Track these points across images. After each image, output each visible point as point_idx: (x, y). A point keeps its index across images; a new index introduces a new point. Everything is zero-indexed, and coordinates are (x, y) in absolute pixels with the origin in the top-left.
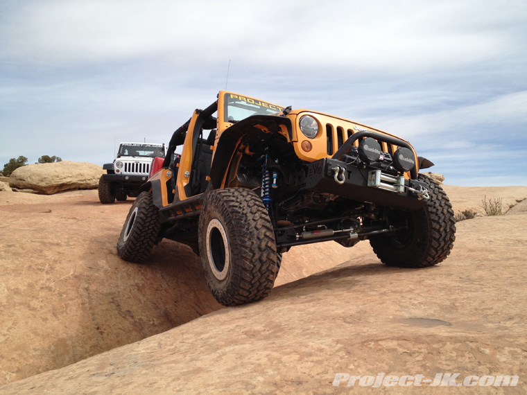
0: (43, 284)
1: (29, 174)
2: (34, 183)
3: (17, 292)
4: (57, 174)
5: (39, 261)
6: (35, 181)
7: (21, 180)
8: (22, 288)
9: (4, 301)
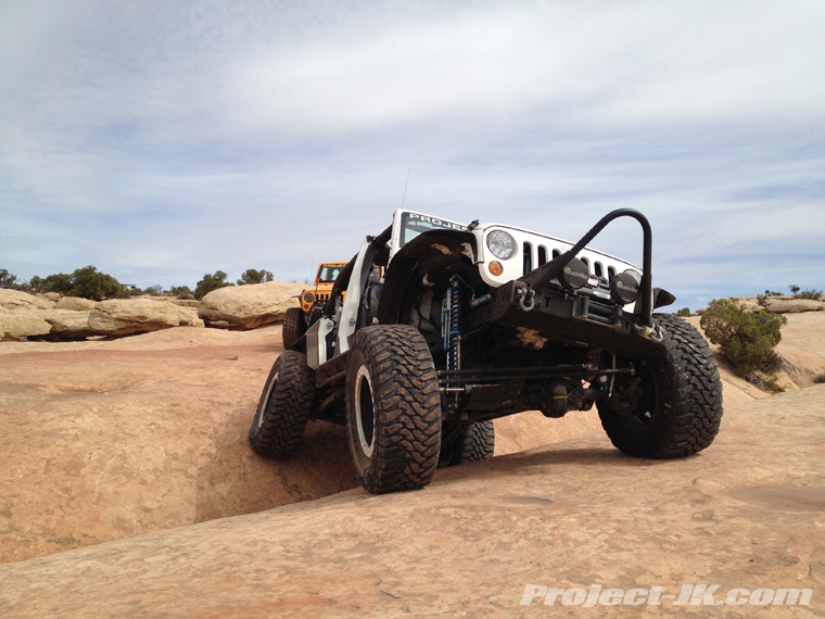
0: (204, 450)
1: (223, 301)
2: (230, 313)
3: (175, 457)
4: (259, 301)
6: (230, 310)
7: (213, 308)
8: (181, 452)
9: (161, 466)
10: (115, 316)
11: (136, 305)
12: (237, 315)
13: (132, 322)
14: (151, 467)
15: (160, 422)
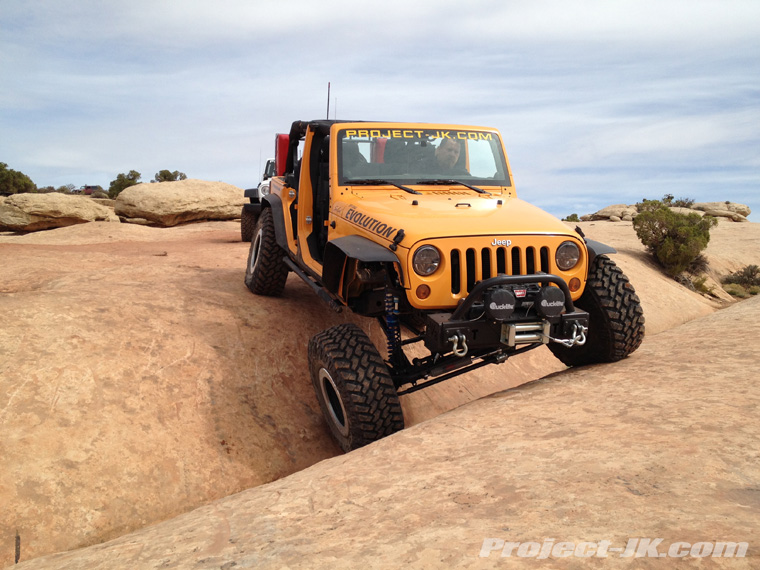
0: (146, 372)
1: (141, 197)
2: (148, 210)
3: (108, 383)
4: (178, 197)
5: (143, 336)
6: (148, 207)
7: (130, 205)
8: (115, 376)
9: (89, 398)
10: (26, 210)
11: (49, 199)
12: (156, 212)
13: (45, 216)
14: (74, 399)
15: (84, 334)
